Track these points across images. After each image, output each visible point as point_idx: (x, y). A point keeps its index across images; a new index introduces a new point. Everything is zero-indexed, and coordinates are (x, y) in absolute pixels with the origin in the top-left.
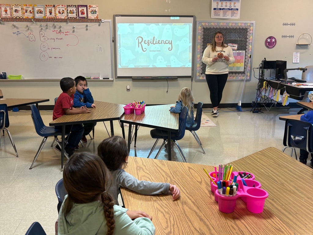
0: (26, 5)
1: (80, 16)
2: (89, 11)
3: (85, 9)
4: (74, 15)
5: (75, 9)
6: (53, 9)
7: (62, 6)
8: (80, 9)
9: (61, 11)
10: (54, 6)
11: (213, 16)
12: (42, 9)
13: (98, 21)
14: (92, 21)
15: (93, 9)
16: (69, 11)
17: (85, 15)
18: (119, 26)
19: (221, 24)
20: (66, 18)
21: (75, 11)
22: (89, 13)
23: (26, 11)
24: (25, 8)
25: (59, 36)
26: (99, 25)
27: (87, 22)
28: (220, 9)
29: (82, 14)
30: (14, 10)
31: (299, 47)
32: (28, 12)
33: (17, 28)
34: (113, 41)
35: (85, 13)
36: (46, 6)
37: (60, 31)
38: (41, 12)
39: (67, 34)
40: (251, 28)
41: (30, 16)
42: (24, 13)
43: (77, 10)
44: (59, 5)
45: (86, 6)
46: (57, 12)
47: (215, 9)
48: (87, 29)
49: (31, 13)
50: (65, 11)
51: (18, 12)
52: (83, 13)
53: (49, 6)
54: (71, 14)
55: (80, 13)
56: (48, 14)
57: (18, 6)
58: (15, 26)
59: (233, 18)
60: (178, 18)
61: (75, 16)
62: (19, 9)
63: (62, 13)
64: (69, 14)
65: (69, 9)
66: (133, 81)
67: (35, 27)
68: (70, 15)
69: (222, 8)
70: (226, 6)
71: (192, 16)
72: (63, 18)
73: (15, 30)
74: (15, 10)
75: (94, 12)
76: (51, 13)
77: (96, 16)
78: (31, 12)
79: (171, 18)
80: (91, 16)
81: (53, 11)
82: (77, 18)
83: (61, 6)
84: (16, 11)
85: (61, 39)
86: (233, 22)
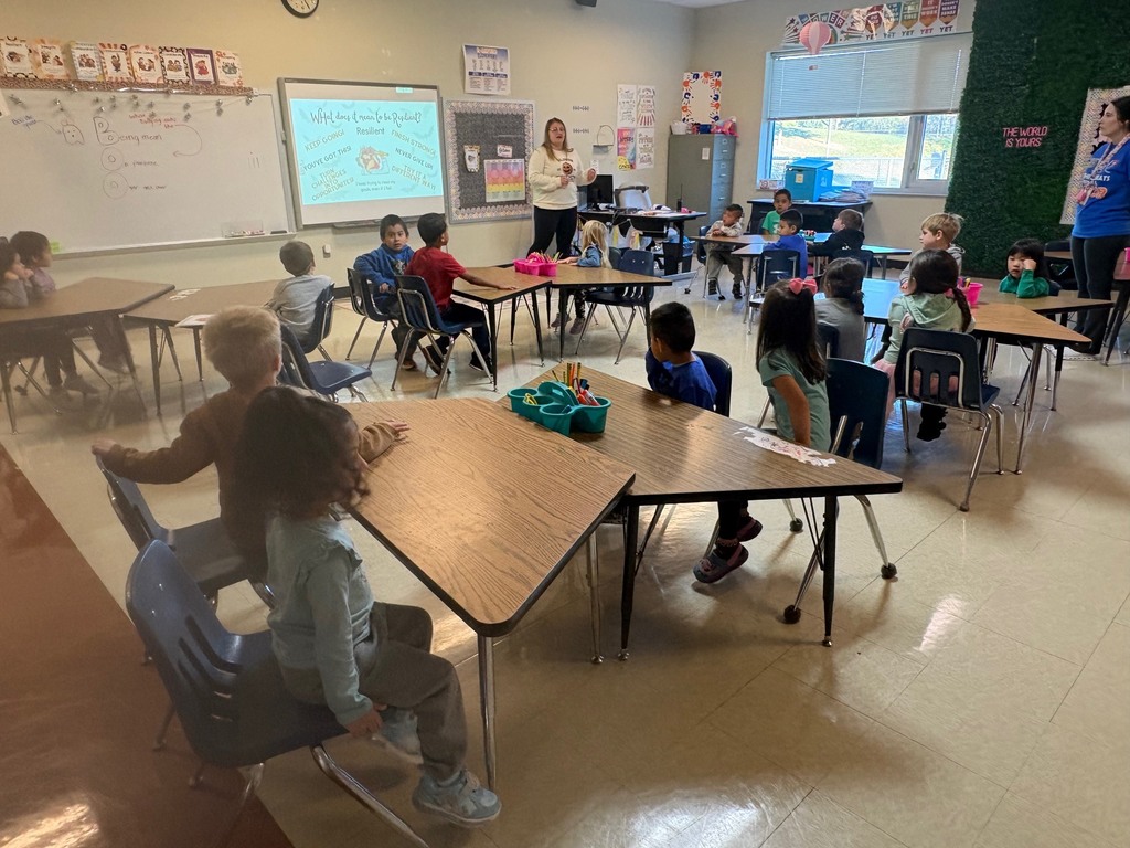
0: (43, 41)
1: (198, 77)
2: (219, 65)
3: (207, 59)
4: (182, 75)
5: (181, 59)
6: (123, 56)
7: (147, 48)
8: (195, 59)
9: (145, 62)
10: (124, 48)
11: (468, 89)
12: (92, 55)
13: (244, 92)
14: (230, 91)
15: (226, 61)
16: (166, 64)
17: (209, 77)
18: (295, 105)
19: (483, 105)
20: (161, 82)
21: (182, 64)
22: (219, 70)
23: (45, 59)
24: (39, 48)
25: (150, 130)
26: (248, 102)
27: (219, 94)
28: (480, 74)
29: (200, 73)
30: (6, 54)
31: (597, 150)
32: (51, 59)
33: (24, 107)
34: (285, 142)
35: (210, 70)
36: (103, 45)
37: (153, 115)
38: (89, 64)
39: (170, 123)
40: (530, 114)
41: (60, 73)
42: (39, 65)
43: (187, 61)
44: (138, 46)
45: (209, 52)
46: (136, 66)
47: (471, 73)
48: (220, 112)
49: (60, 64)
50: (157, 64)
51: (19, 60)
52: (203, 71)
53: (109, 45)
54: (172, 72)
55: (196, 71)
56: (110, 69)
57: (16, 42)
58: (16, 101)
59: (500, 93)
60: (410, 90)
61: (185, 79)
62: (22, 50)
63: (150, 69)
64: (168, 72)
65: (167, 58)
66: (335, 233)
67: (80, 103)
68: (171, 75)
69: (482, 71)
70: (489, 68)
71: (434, 88)
72: (153, 81)
73: (20, 113)
74: (10, 54)
75: (231, 69)
76: (117, 67)
77: (236, 80)
78: (61, 60)
79: (398, 90)
80: (226, 80)
81: (123, 62)
82: (191, 83)
83: (142, 49)
84: (12, 56)
85: (157, 137)
86: (500, 101)
